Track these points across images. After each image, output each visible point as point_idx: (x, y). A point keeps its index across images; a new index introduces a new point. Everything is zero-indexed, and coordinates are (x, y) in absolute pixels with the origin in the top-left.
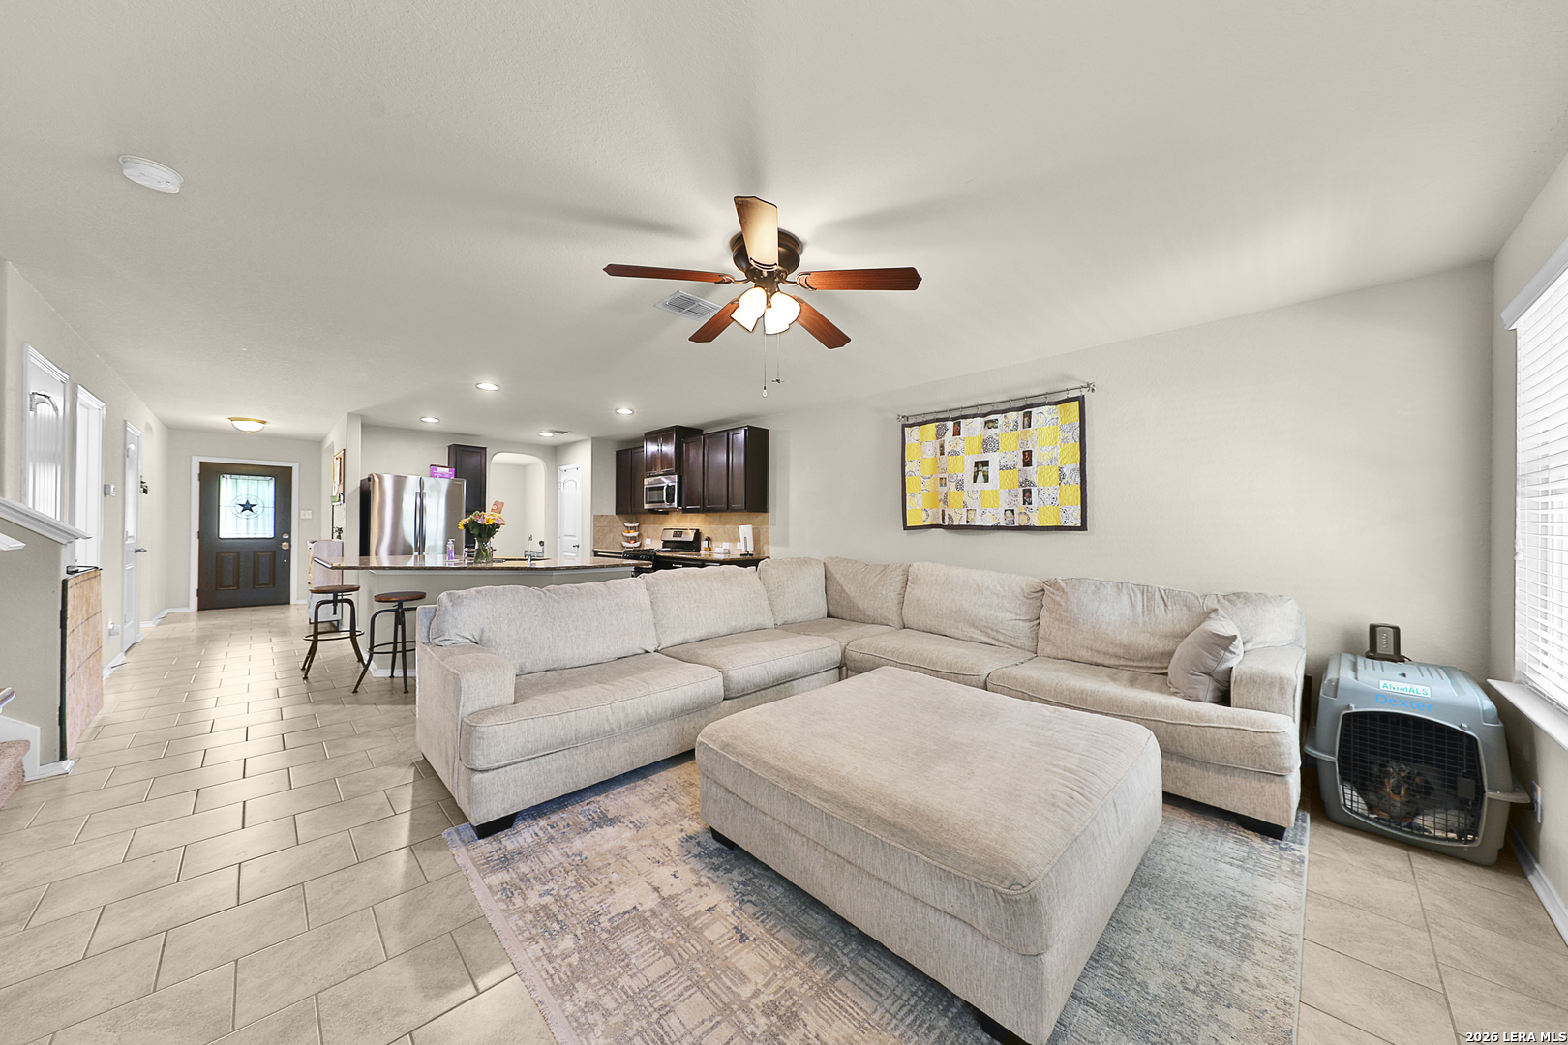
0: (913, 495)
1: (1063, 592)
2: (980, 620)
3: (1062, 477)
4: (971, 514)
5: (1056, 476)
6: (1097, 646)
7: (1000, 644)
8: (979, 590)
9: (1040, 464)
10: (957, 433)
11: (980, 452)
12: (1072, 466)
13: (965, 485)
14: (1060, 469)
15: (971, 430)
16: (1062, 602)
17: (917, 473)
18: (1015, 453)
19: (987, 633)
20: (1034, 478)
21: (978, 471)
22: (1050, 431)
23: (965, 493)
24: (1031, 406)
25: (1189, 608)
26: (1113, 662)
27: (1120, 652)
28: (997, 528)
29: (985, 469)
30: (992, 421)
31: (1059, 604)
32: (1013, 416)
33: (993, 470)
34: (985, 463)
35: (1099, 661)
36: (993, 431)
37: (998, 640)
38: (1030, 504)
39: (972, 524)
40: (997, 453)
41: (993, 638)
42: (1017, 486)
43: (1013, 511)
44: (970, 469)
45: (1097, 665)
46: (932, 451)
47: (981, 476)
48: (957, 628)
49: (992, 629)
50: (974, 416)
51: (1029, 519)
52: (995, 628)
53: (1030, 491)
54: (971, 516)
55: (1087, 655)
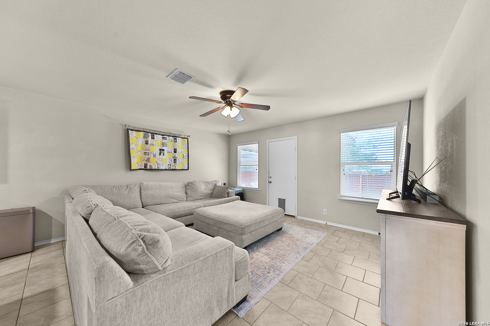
0: (133, 157)
1: (194, 184)
2: (175, 196)
3: (184, 157)
4: (159, 165)
5: (182, 156)
6: (201, 195)
7: (180, 201)
8: (172, 188)
9: (179, 153)
10: (153, 138)
11: (161, 146)
12: (186, 154)
13: (156, 156)
14: (183, 155)
15: (158, 139)
16: (195, 187)
17: (135, 149)
18: (171, 149)
19: (177, 199)
20: (177, 156)
21: (161, 152)
22: (180, 144)
23: (157, 159)
24: (177, 137)
25: (212, 184)
26: (203, 197)
27: (205, 195)
28: (166, 170)
29: (163, 152)
30: (165, 138)
31: (194, 187)
32: (171, 138)
33: (165, 152)
34: (163, 150)
35: (201, 198)
36: (165, 141)
37: (180, 200)
38: (176, 163)
39: (160, 168)
40: (166, 147)
41: (178, 200)
42: (172, 158)
43: (170, 165)
44: (158, 152)
45: (201, 199)
46: (141, 142)
47: (162, 154)
48: (168, 200)
49: (178, 198)
50: (159, 134)
51: (176, 167)
52: (179, 197)
53: (176, 160)
54: (159, 166)
55: (199, 197)
